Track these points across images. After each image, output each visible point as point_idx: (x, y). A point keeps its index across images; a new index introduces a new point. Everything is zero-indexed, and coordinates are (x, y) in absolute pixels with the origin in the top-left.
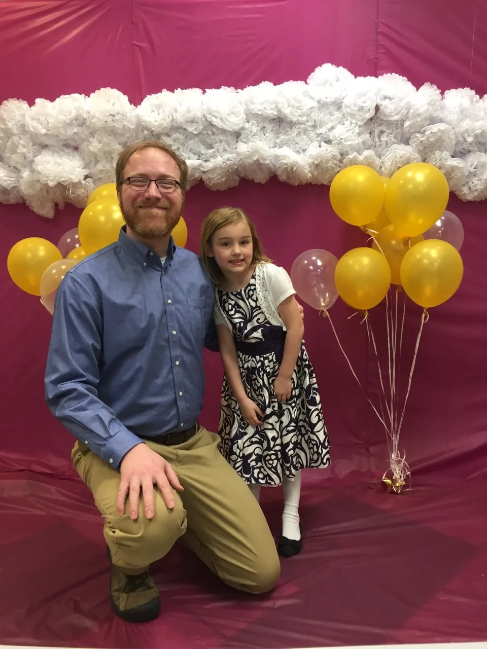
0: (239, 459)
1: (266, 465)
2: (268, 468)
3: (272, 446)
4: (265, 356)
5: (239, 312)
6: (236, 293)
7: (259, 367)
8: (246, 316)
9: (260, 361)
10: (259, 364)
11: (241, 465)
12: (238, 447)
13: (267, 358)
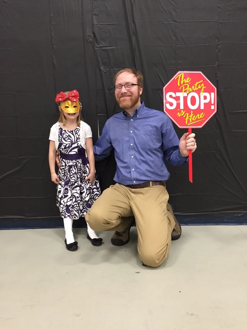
0: (64, 207)
1: (74, 209)
2: (75, 211)
3: (77, 200)
4: (77, 160)
5: (70, 139)
6: (70, 131)
7: (75, 165)
8: (72, 141)
9: (75, 162)
10: (75, 164)
11: (65, 209)
12: (64, 202)
13: (78, 161)
